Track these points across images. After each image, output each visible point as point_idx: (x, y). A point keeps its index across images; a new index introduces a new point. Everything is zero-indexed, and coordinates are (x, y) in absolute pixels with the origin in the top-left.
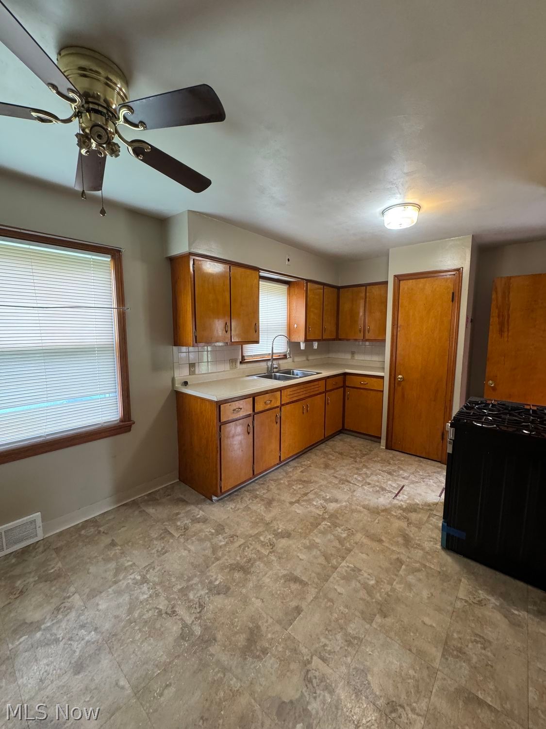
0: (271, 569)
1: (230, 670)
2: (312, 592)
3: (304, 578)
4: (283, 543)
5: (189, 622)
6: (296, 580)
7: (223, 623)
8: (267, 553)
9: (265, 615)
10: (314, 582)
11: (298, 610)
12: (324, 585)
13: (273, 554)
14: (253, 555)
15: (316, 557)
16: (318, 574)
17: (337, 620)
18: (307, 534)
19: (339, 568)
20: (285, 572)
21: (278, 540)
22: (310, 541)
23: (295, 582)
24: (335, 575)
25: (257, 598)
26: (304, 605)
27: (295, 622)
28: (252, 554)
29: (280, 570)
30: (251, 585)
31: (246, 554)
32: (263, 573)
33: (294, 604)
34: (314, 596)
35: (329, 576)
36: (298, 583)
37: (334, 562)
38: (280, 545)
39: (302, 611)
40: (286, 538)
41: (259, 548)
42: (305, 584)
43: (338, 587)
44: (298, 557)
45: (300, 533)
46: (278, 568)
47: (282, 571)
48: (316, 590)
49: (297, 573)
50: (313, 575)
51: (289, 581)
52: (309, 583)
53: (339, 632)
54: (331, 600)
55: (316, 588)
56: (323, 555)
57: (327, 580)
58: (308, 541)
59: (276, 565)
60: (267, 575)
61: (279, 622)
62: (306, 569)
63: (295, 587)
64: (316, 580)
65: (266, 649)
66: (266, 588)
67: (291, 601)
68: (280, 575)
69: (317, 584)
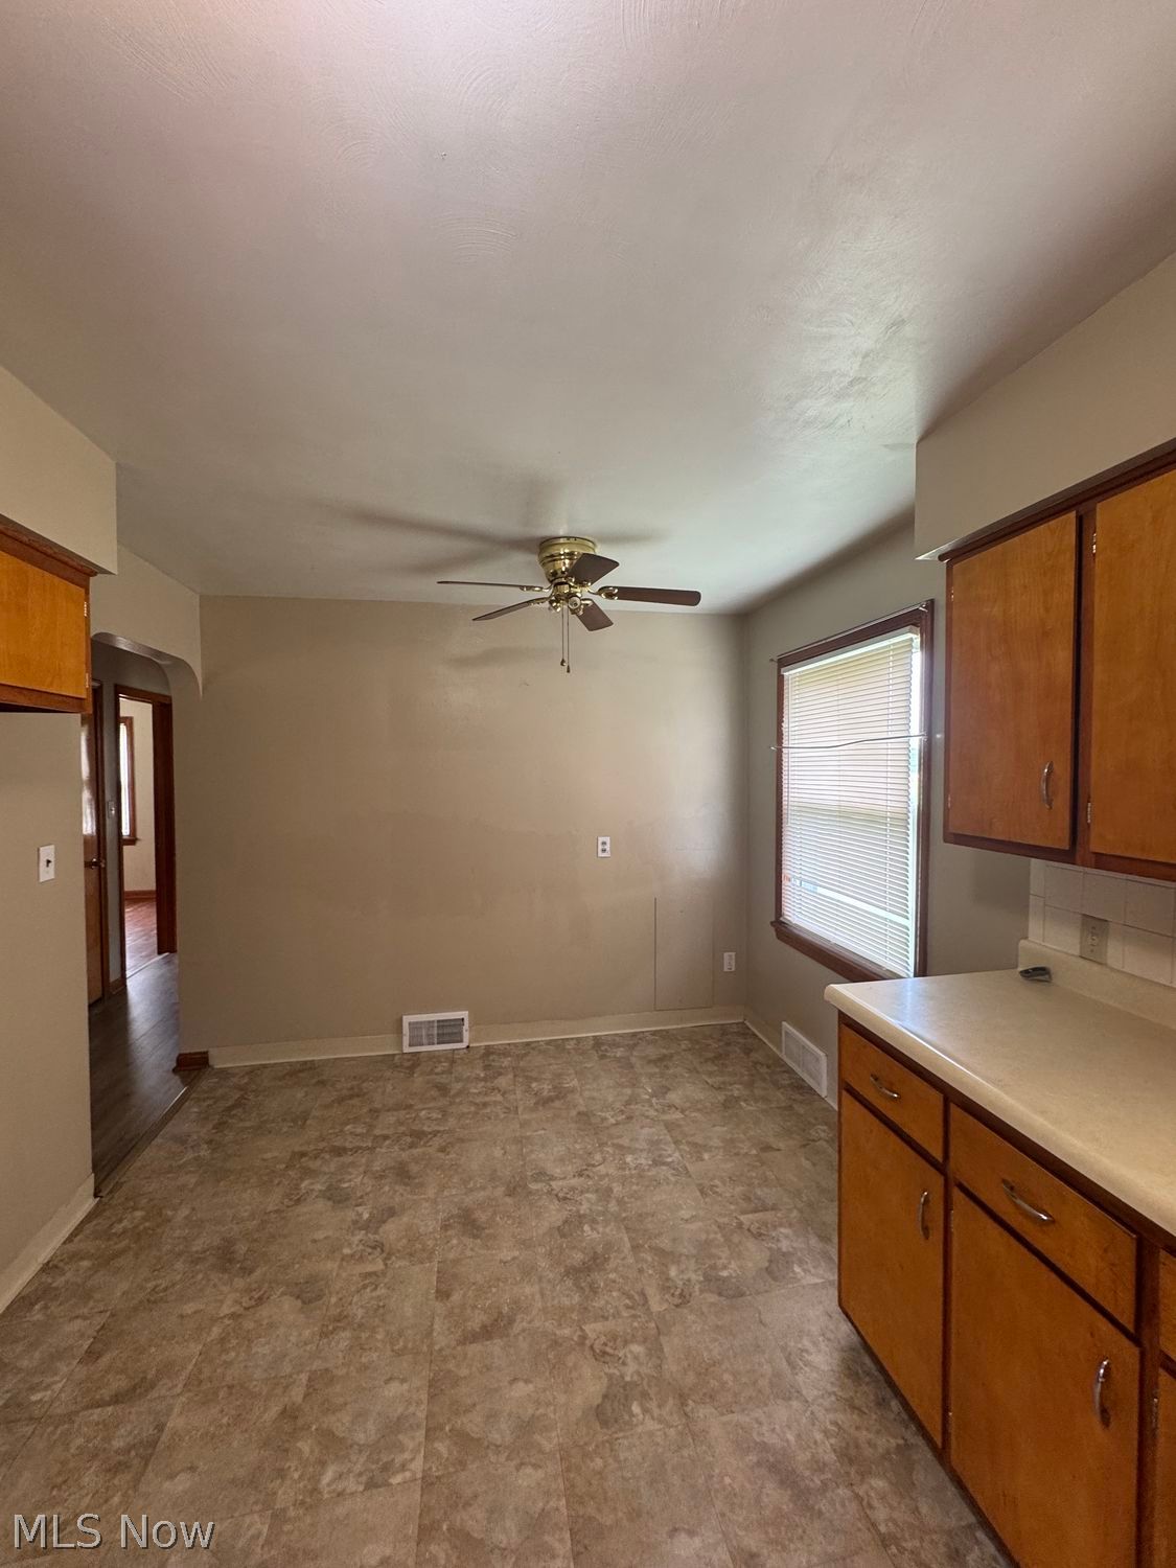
0: (544, 1310)
1: (466, 1194)
2: (442, 1338)
3: (474, 1349)
4: (590, 1385)
5: (553, 1183)
6: (486, 1333)
7: (519, 1209)
8: (587, 1331)
9: (482, 1252)
10: (454, 1358)
11: (443, 1294)
12: (430, 1370)
13: (575, 1338)
14: (603, 1302)
15: (492, 1417)
16: (456, 1381)
17: (373, 1330)
18: (568, 1470)
19: (422, 1439)
20: (517, 1328)
21: (605, 1381)
22: (541, 1451)
23: (484, 1327)
24: (421, 1415)
25: (514, 1258)
26: (440, 1308)
27: (435, 1278)
28: (607, 1302)
29: (530, 1322)
30: (543, 1263)
31: (615, 1294)
32: (548, 1293)
33: (456, 1297)
34: (435, 1334)
35: (432, 1397)
36: (478, 1330)
37: (442, 1447)
38: (587, 1371)
39: (437, 1298)
40: (599, 1401)
41: (611, 1324)
42: (465, 1339)
43: (400, 1393)
44: (527, 1381)
45: (586, 1455)
46: (537, 1324)
47: (524, 1324)
48: (437, 1347)
49: (496, 1346)
50: (464, 1372)
51: (496, 1320)
52: (459, 1348)
53: (362, 1318)
54: (399, 1354)
55: (441, 1350)
56: (478, 1440)
57: (432, 1383)
58: (547, 1446)
59: (547, 1324)
60: (538, 1296)
61: (456, 1262)
62: (489, 1369)
63: (477, 1320)
64: (451, 1365)
65: (446, 1230)
66: (518, 1279)
67: (464, 1296)
68: (519, 1317)
69: (445, 1360)
